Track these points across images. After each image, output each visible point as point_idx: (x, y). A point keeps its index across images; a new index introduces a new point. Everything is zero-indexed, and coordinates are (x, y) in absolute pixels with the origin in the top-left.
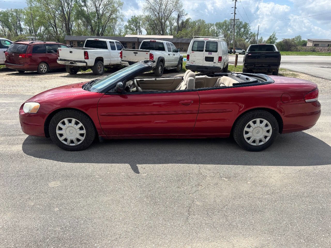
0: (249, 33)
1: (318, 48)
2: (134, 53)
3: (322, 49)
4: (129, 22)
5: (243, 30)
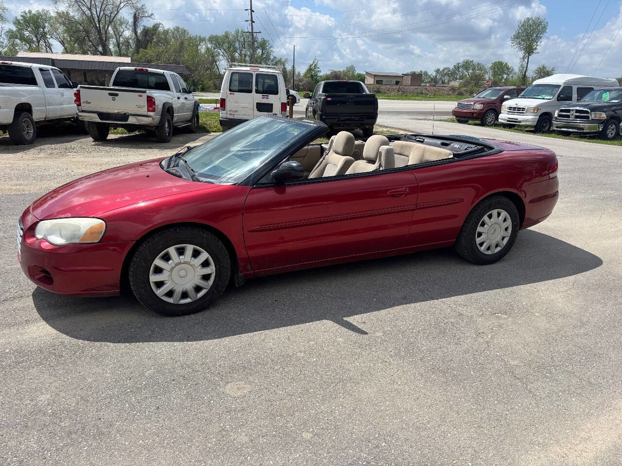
0: (272, 57)
1: (384, 87)
2: (110, 94)
3: (389, 88)
4: (17, 22)
5: (261, 52)
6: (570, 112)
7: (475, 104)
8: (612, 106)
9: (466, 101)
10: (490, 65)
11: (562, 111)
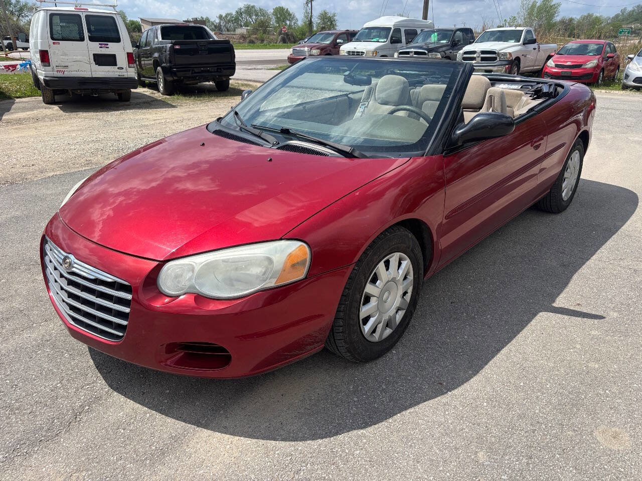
6: (409, 54)
7: (311, 49)
8: (441, 47)
9: (299, 47)
10: (272, 11)
11: (401, 53)
